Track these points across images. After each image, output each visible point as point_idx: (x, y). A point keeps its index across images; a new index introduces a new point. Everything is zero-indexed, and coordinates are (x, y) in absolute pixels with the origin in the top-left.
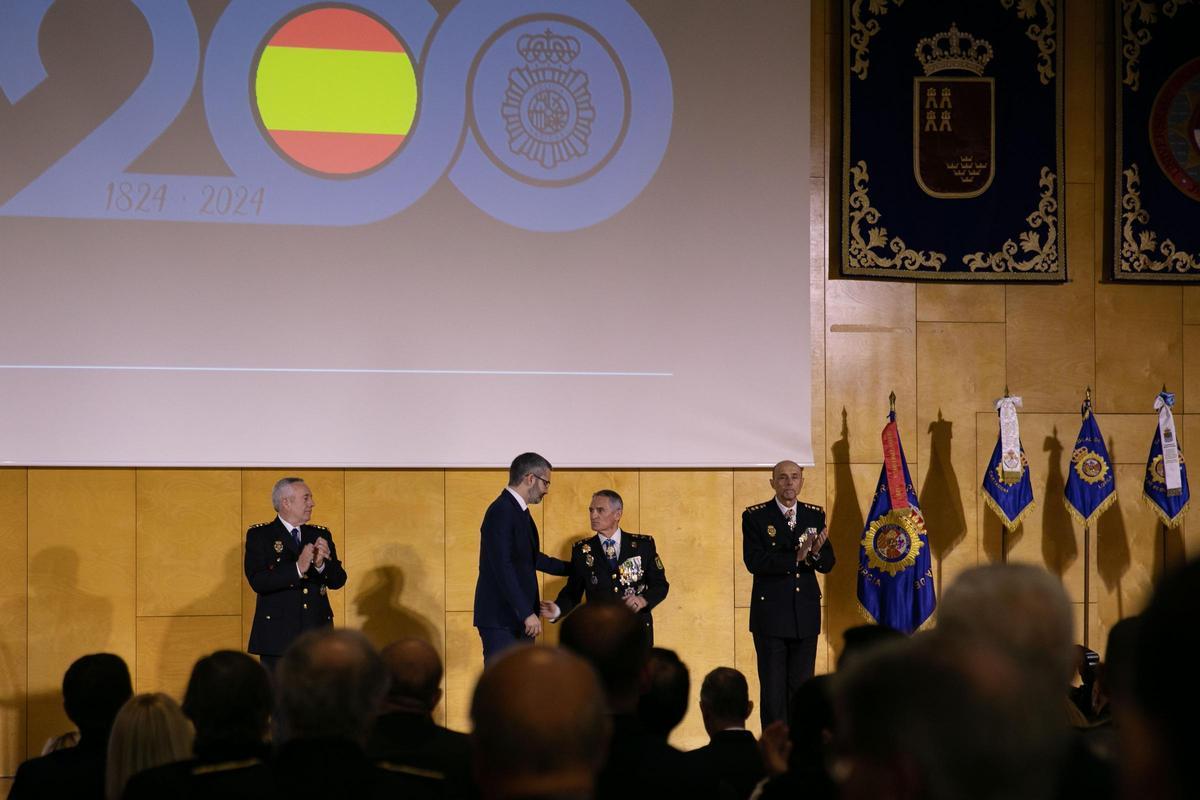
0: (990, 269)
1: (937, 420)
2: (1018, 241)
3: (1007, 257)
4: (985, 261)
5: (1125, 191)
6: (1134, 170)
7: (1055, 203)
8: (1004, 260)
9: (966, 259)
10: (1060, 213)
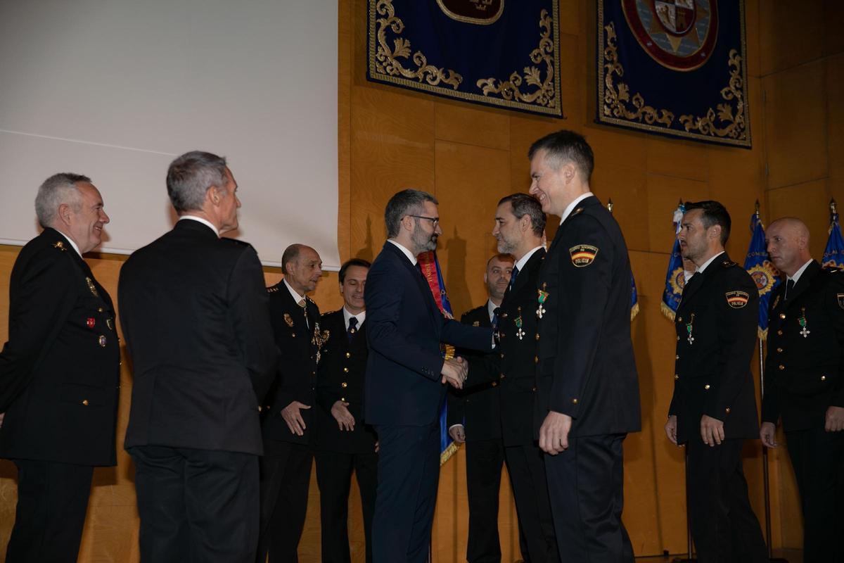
0: (499, 96)
1: (452, 237)
2: (523, 75)
3: (514, 87)
4: (496, 87)
5: (606, 46)
6: (611, 26)
7: (551, 43)
8: (511, 90)
9: (479, 83)
10: (556, 55)
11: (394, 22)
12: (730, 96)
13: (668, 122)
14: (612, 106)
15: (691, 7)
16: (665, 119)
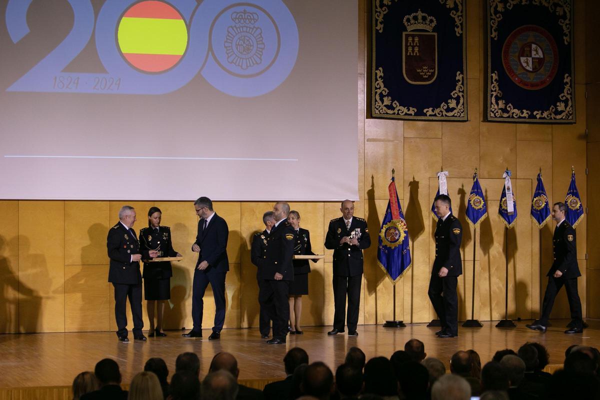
0: (435, 115)
1: (412, 181)
2: (447, 103)
3: (443, 110)
4: (433, 112)
5: (492, 83)
6: (495, 73)
7: (463, 87)
8: (442, 112)
9: (425, 111)
10: (465, 92)
11: (383, 90)
12: (564, 98)
13: (527, 116)
14: (495, 112)
15: (542, 57)
16: (525, 115)
